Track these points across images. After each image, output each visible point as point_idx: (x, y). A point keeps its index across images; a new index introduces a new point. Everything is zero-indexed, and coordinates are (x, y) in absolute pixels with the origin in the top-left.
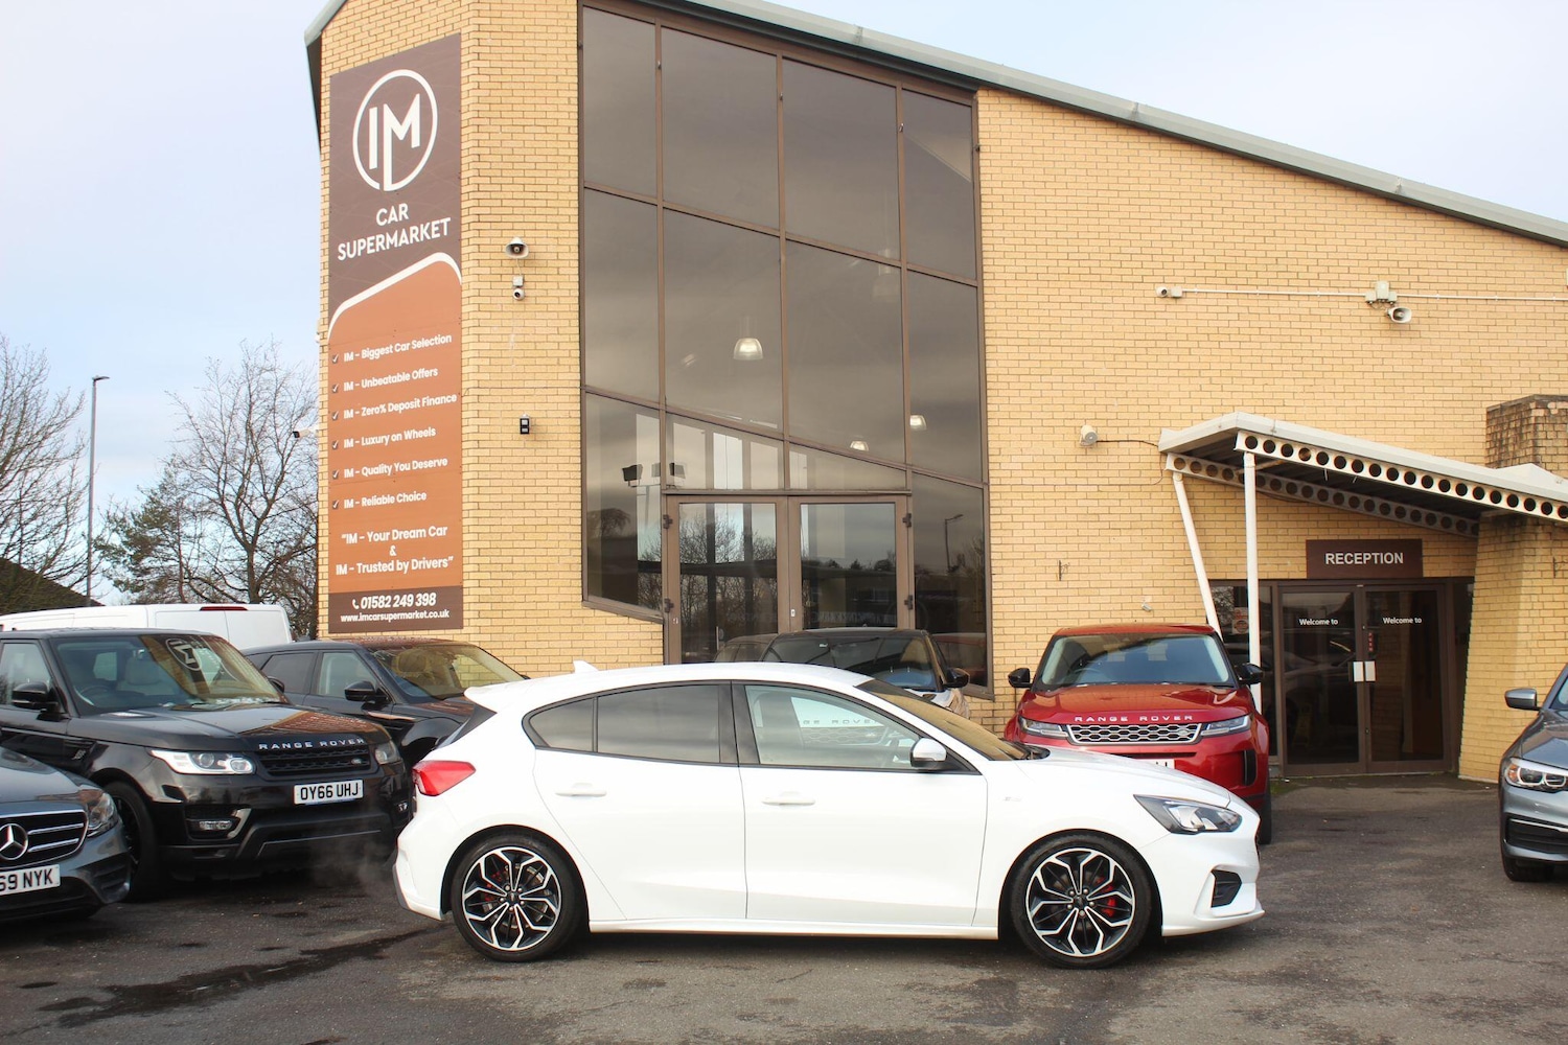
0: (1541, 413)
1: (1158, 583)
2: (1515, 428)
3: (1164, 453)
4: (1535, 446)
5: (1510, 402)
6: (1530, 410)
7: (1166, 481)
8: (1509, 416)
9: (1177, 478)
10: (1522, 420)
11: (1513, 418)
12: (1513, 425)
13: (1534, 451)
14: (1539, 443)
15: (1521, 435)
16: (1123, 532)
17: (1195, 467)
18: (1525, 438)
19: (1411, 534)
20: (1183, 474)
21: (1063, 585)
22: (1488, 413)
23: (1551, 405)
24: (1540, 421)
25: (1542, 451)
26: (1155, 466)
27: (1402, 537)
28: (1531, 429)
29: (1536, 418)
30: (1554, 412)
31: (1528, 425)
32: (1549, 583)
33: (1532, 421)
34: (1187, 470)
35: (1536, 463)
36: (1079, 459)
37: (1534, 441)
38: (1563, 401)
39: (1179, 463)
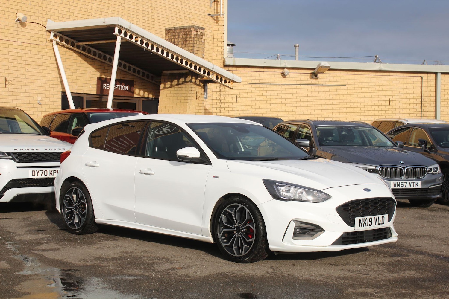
0: (195, 33)
1: (44, 92)
2: (183, 38)
3: (49, 31)
4: (194, 46)
5: (180, 27)
6: (191, 31)
7: (49, 44)
8: (179, 33)
9: (54, 43)
10: (186, 35)
11: (181, 34)
12: (181, 36)
13: (193, 48)
14: (195, 45)
15: (186, 41)
16: (31, 66)
17: (61, 39)
18: (188, 42)
19: (130, 78)
20: (56, 41)
21: (6, 89)
22: (166, 30)
23: (198, 30)
24: (195, 36)
25: (195, 48)
26: (44, 37)
27: (128, 79)
28: (192, 39)
29: (194, 35)
30: (199, 33)
31: (191, 37)
32: (194, 101)
33: (193, 36)
34: (58, 40)
35: (193, 53)
36: (15, 29)
37: (193, 44)
38: (201, 29)
39: (55, 36)
